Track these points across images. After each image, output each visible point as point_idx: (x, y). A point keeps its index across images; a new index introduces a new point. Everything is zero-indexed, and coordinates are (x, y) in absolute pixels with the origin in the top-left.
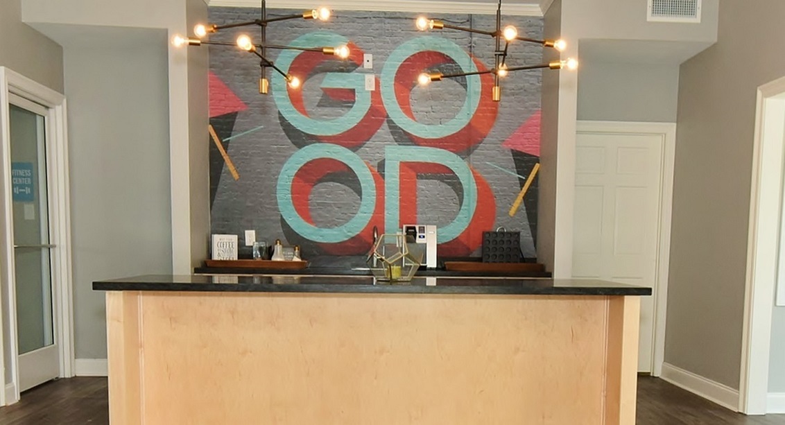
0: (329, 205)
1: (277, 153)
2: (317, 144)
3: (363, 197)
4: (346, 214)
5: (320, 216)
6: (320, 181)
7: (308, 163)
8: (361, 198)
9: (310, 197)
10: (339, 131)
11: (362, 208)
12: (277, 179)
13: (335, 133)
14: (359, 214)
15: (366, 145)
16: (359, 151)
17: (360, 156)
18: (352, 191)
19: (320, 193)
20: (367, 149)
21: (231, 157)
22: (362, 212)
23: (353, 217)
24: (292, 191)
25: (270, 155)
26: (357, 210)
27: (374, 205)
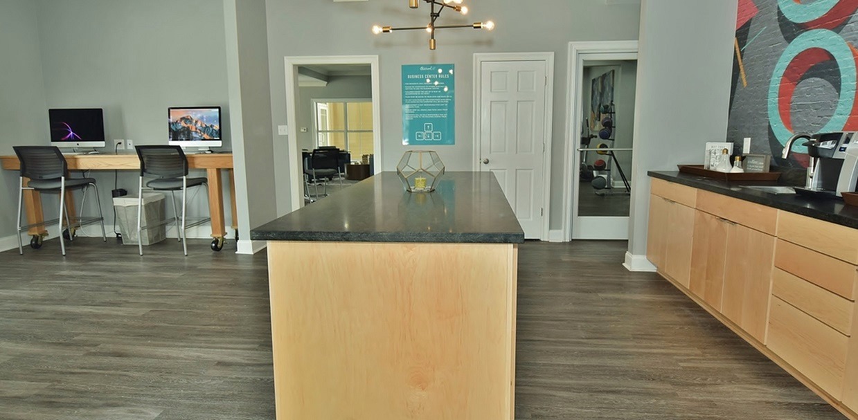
0: (807, 106)
1: (773, 53)
2: (805, 34)
3: (841, 93)
4: (822, 117)
5: (798, 120)
6: (802, 79)
7: (796, 57)
8: (839, 94)
9: (793, 98)
10: (825, 10)
11: (840, 108)
12: (770, 82)
13: (822, 14)
14: (836, 117)
15: (852, 20)
16: (843, 30)
17: (843, 37)
18: (830, 85)
19: (801, 93)
20: (852, 25)
21: (744, 65)
22: (838, 114)
23: (828, 120)
24: (779, 93)
25: (767, 57)
26: (833, 111)
27: (852, 102)
